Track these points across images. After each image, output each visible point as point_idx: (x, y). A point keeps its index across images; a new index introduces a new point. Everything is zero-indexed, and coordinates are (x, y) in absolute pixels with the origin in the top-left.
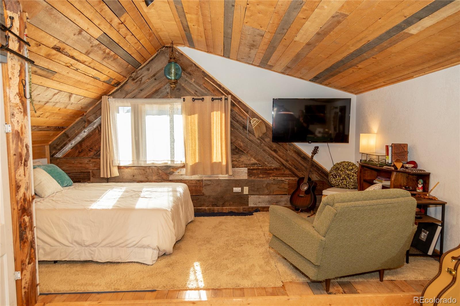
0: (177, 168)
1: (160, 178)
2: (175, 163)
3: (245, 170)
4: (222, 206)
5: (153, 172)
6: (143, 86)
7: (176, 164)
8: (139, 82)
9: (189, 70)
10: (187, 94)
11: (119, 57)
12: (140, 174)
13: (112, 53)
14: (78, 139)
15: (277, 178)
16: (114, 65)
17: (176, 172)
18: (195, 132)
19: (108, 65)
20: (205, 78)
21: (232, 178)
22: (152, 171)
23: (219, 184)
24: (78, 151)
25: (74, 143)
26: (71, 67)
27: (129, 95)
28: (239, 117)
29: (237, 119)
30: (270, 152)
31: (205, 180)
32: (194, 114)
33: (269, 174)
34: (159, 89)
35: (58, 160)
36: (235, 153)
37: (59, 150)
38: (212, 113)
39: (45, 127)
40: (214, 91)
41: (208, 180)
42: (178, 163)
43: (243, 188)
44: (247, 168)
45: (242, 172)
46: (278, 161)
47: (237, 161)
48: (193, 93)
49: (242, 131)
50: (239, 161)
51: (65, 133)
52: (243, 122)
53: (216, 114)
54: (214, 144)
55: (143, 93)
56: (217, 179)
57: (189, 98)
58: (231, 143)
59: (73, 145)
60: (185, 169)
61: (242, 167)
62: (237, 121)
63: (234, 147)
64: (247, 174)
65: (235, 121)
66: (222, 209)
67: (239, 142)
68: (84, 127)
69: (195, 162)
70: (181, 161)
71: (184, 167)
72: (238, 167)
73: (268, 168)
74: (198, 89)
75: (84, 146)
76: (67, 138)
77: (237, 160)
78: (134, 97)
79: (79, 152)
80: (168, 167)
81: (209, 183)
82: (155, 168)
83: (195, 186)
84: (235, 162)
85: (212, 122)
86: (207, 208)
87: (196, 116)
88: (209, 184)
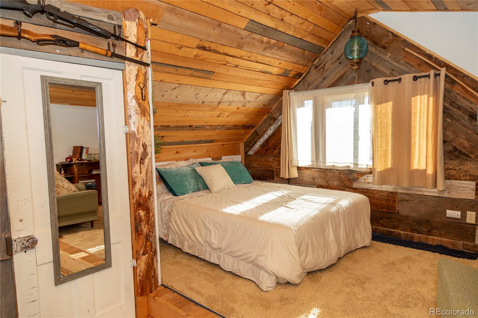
0: (363, 174)
1: (341, 184)
2: (359, 167)
3: (470, 184)
4: (428, 235)
5: (334, 176)
6: (326, 74)
7: (361, 168)
8: (322, 70)
9: (384, 42)
10: (379, 76)
11: (286, 44)
12: (320, 178)
13: (273, 41)
14: (266, 137)
16: (282, 54)
17: (362, 179)
18: (387, 126)
19: (274, 56)
20: (406, 49)
21: (446, 195)
22: (333, 174)
23: (422, 201)
24: (265, 150)
25: (262, 140)
26: (228, 64)
27: (312, 86)
28: (462, 100)
29: (459, 103)
31: (402, 193)
32: (386, 101)
34: (343, 75)
35: (250, 157)
36: (453, 157)
37: (251, 147)
38: (413, 98)
39: (231, 126)
40: (419, 65)
41: (405, 194)
42: (362, 167)
43: (466, 213)
44: (475, 183)
45: (465, 187)
47: (455, 170)
48: (388, 73)
49: (467, 123)
50: (460, 169)
51: (255, 131)
52: (471, 108)
53: (421, 99)
54: (415, 143)
55: (326, 82)
56: (421, 193)
57: (379, 81)
58: (445, 142)
59: (261, 143)
60: (372, 176)
61: (465, 180)
62: (459, 108)
63: (452, 147)
64: (474, 192)
65: (455, 107)
66: (427, 239)
67: (462, 140)
68: (271, 125)
69: (386, 168)
70: (367, 165)
71: (371, 173)
72: (457, 179)
74: (396, 66)
75: (270, 145)
76: (257, 135)
77: (457, 168)
78: (317, 88)
79: (266, 150)
80: (351, 172)
81: (407, 198)
82: (336, 171)
83: (387, 200)
84: (451, 171)
85: (412, 111)
86: (402, 232)
87: (389, 105)
88: (407, 199)
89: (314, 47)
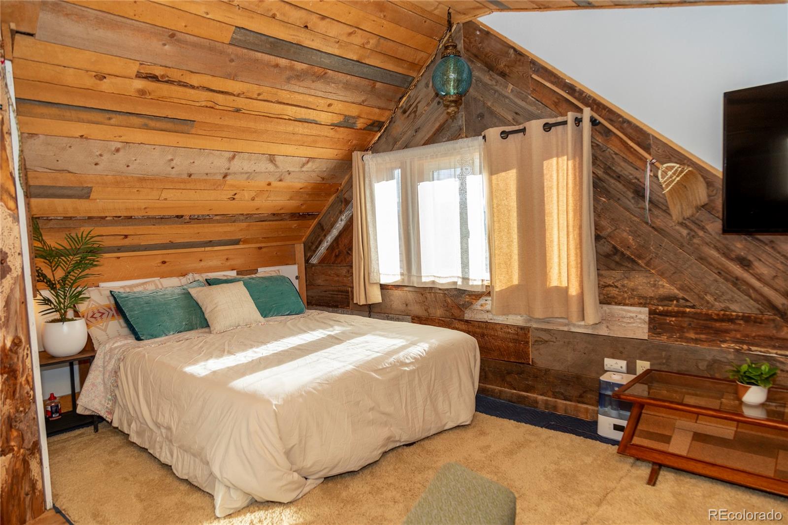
0: (478, 296)
1: (448, 314)
2: (471, 283)
3: (640, 312)
4: (579, 402)
5: (436, 299)
7: (472, 285)
9: (502, 66)
10: (497, 124)
11: (330, 71)
12: (417, 303)
13: (299, 66)
14: (335, 232)
15: (750, 350)
16: (329, 89)
17: (478, 305)
18: (509, 211)
19: (312, 92)
20: (534, 76)
21: (603, 331)
22: (435, 297)
23: (569, 343)
24: (334, 254)
25: (330, 239)
26: (217, 107)
28: (622, 164)
29: (618, 170)
30: (722, 265)
31: (537, 329)
32: (506, 169)
33: (718, 332)
34: (444, 123)
35: (313, 268)
36: (613, 265)
37: (315, 251)
38: (545, 163)
39: (266, 215)
40: (556, 104)
41: (542, 330)
42: (475, 283)
43: (636, 363)
44: (647, 309)
45: (632, 318)
46: (753, 295)
47: (617, 287)
48: (510, 118)
49: (631, 205)
50: (623, 286)
51: (319, 224)
52: (636, 178)
53: (558, 163)
54: (552, 241)
55: (419, 136)
56: (566, 329)
57: (493, 133)
58: (598, 238)
59: (329, 244)
60: (490, 298)
61: (631, 305)
62: (619, 178)
63: (610, 247)
64: (646, 326)
65: (612, 177)
66: (577, 409)
67: (625, 235)
68: (341, 212)
69: (509, 284)
70: (483, 280)
71: (489, 294)
72: (619, 304)
73: (718, 315)
74: (521, 107)
75: (341, 246)
76: (322, 230)
77: (618, 284)
78: (406, 146)
79: (336, 256)
80: (461, 292)
81: (546, 337)
82: (439, 292)
83: (515, 341)
84: (611, 288)
85: (545, 184)
86: (540, 397)
87: (512, 175)
88: (546, 339)
89: (391, 75)
